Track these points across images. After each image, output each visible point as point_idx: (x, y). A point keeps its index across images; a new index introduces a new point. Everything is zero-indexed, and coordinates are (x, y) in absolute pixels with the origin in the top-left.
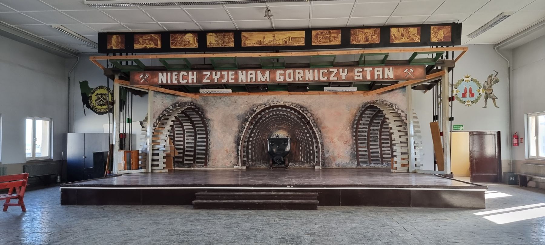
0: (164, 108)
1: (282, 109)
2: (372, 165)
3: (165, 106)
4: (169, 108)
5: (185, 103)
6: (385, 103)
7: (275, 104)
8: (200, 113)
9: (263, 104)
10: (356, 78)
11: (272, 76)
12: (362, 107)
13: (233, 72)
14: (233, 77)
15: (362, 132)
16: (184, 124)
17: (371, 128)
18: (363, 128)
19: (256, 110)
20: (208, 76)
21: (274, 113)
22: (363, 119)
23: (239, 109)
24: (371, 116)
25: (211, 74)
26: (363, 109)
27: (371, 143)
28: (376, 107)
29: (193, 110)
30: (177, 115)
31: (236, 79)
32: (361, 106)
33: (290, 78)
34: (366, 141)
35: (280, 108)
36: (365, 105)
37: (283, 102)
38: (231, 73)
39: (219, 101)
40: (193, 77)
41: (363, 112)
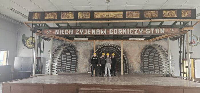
0: (58, 46)
2: (150, 73)
3: (58, 45)
4: (60, 46)
5: (67, 44)
6: (156, 45)
7: (107, 45)
8: (74, 49)
9: (101, 45)
10: (147, 33)
11: (108, 32)
12: (146, 47)
13: (90, 30)
14: (89, 32)
15: (146, 58)
16: (67, 53)
17: (150, 56)
18: (146, 56)
19: (98, 48)
20: (78, 32)
21: (106, 49)
22: (146, 52)
23: (91, 47)
24: (150, 51)
25: (80, 30)
27: (150, 63)
28: (153, 47)
29: (71, 47)
30: (63, 49)
31: (91, 33)
33: (116, 33)
34: (147, 62)
35: (109, 47)
37: (110, 44)
38: (88, 30)
39: (82, 43)
40: (71, 32)
41: (146, 49)
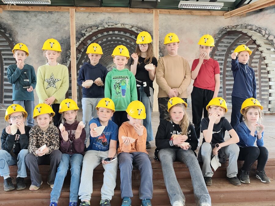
1: (119, 33)
6: (250, 27)
7: (110, 27)
8: (8, 35)
9: (94, 26)
12: (219, 34)
19: (84, 34)
21: (109, 38)
22: (219, 48)
23: (62, 31)
24: (229, 45)
26: (220, 36)
27: (227, 78)
32: (217, 32)
35: (116, 32)
36: (222, 30)
37: (121, 24)
39: (34, 19)
41: (220, 39)
